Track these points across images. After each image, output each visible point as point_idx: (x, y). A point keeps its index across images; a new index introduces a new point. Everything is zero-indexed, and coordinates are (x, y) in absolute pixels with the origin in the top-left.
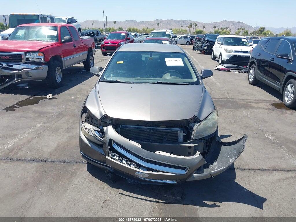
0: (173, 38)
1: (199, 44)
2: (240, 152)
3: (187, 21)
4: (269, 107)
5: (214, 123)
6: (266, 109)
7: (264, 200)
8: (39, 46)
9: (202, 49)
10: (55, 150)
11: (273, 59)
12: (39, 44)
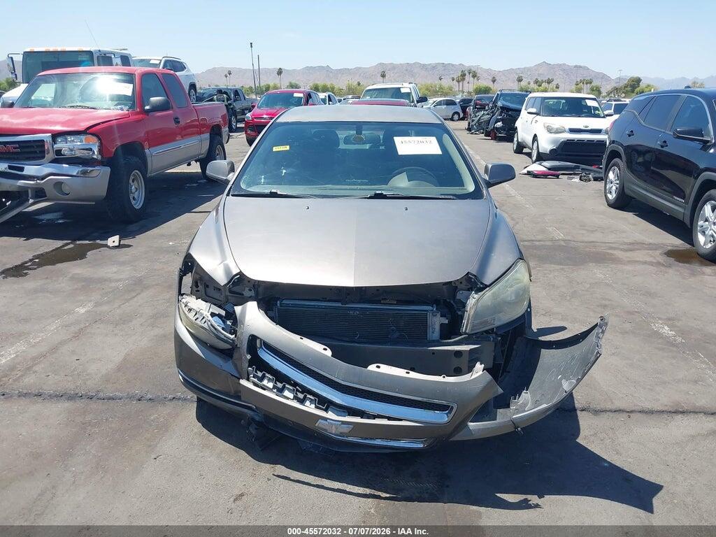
0: (418, 102)
1: (483, 115)
2: (588, 363)
3: (453, 65)
4: (658, 258)
5: (521, 293)
6: (651, 264)
7: (657, 488)
8: (88, 120)
9: (491, 127)
10: (119, 369)
11: (665, 142)
12: (90, 114)
